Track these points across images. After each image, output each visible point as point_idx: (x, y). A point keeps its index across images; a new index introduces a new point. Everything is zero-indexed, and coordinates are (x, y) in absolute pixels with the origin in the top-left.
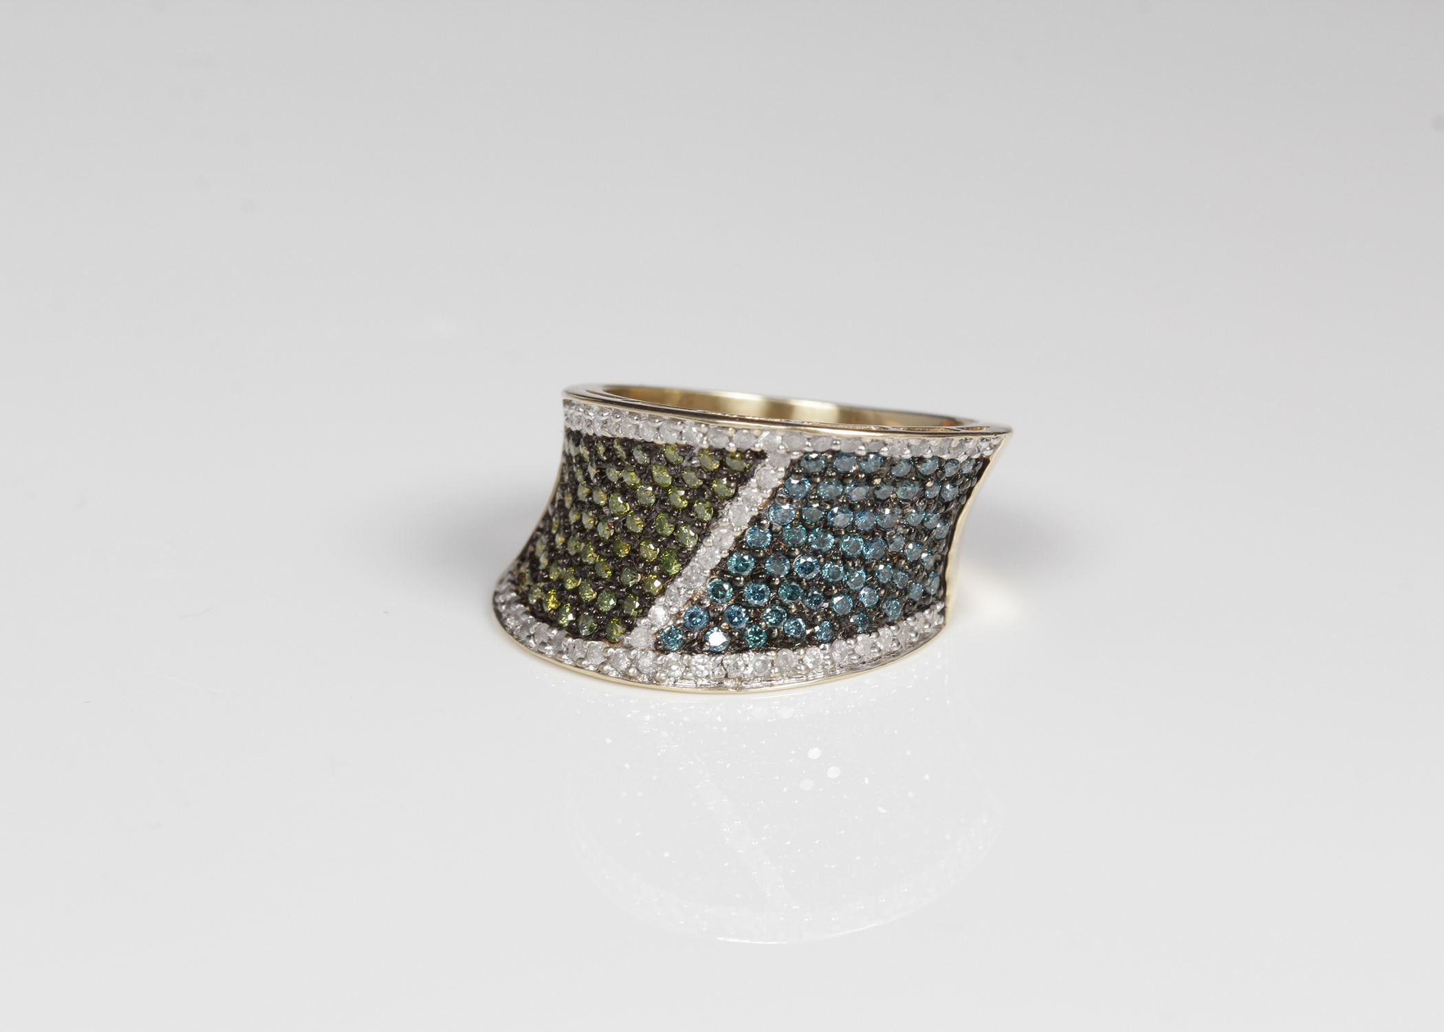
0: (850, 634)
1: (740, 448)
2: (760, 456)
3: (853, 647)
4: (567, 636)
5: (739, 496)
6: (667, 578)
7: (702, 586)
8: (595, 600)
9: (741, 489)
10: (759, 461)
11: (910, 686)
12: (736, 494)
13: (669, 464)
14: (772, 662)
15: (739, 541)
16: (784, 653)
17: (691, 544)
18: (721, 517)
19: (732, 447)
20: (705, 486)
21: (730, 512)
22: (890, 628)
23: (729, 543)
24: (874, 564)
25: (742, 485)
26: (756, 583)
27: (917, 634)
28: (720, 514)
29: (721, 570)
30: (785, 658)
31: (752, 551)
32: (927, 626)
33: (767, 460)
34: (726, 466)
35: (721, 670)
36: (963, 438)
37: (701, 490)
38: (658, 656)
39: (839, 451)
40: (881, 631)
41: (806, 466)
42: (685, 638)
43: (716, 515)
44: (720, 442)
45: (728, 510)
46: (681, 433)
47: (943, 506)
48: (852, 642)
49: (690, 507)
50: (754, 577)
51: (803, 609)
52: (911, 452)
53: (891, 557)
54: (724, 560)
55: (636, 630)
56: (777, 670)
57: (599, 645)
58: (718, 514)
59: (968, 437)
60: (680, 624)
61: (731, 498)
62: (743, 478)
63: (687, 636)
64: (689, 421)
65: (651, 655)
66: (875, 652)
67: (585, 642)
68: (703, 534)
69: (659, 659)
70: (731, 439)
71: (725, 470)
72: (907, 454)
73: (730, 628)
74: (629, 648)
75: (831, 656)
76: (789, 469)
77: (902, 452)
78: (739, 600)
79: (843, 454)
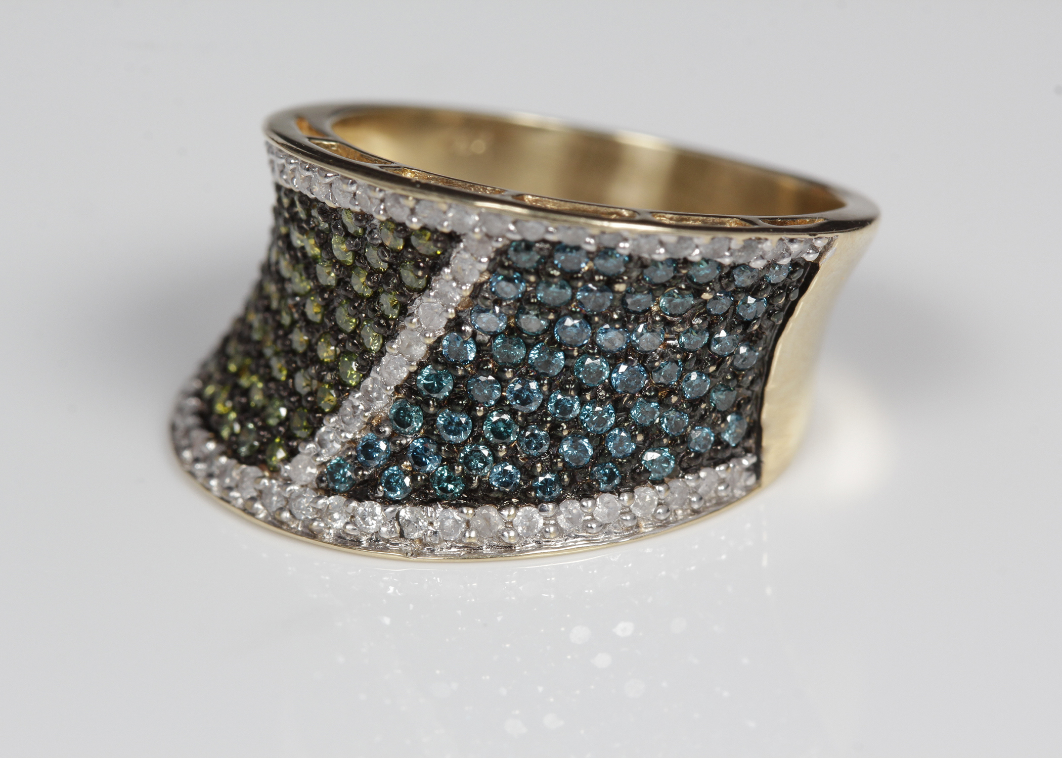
0: (586, 492)
1: (426, 225)
2: (453, 238)
3: (590, 511)
4: (223, 453)
5: (431, 289)
6: (343, 388)
7: (383, 405)
8: (264, 408)
9: (435, 280)
10: (453, 244)
11: (693, 568)
12: (428, 287)
13: (348, 235)
14: (468, 523)
15: (433, 349)
16: (484, 511)
17: (375, 347)
18: (410, 315)
19: (414, 223)
20: (391, 271)
21: (420, 310)
22: (654, 488)
23: (420, 351)
24: (626, 399)
25: (435, 274)
26: (453, 411)
27: (701, 499)
28: (410, 312)
29: (408, 388)
30: (487, 519)
31: (450, 366)
32: (722, 488)
33: (462, 245)
34: (413, 247)
35: (394, 527)
36: (753, 236)
37: (386, 276)
38: (320, 497)
39: (559, 243)
40: (639, 491)
41: (514, 258)
42: (354, 477)
43: (404, 311)
44: (400, 215)
45: (418, 308)
46: (355, 194)
47: (739, 325)
48: (590, 503)
49: (376, 296)
50: (450, 402)
51: (517, 452)
52: (667, 251)
53: (657, 391)
54: (412, 376)
55: (298, 457)
56: (473, 534)
57: (253, 471)
58: (407, 310)
59: (762, 236)
60: (351, 455)
61: (421, 291)
62: (435, 266)
63: (356, 474)
64: (362, 180)
65: (310, 495)
66: (626, 520)
67: (238, 465)
68: (389, 334)
69: (321, 501)
70: (413, 212)
71: (410, 252)
72: (661, 254)
73: (413, 470)
74: (288, 481)
75: (556, 520)
76: (494, 259)
77: (652, 251)
78: (430, 430)
79: (566, 247)
